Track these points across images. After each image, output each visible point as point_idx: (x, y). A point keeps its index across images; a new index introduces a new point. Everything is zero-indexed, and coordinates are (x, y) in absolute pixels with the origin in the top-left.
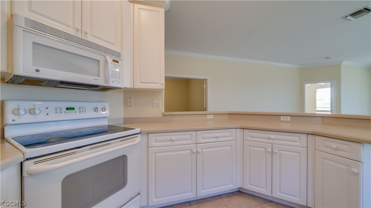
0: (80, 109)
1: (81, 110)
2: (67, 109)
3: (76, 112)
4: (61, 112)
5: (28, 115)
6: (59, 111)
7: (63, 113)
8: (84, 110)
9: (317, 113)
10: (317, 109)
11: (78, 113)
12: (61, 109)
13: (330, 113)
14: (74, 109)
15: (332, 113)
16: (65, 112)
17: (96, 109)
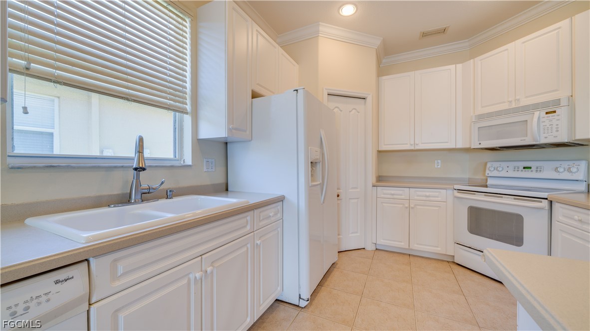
0: (537, 168)
1: (539, 170)
2: (524, 168)
3: (532, 171)
4: (518, 171)
5: (495, 171)
6: (516, 169)
7: (520, 172)
8: (542, 170)
11: (534, 172)
12: (518, 168)
14: (530, 168)
16: (522, 171)
17: (556, 170)
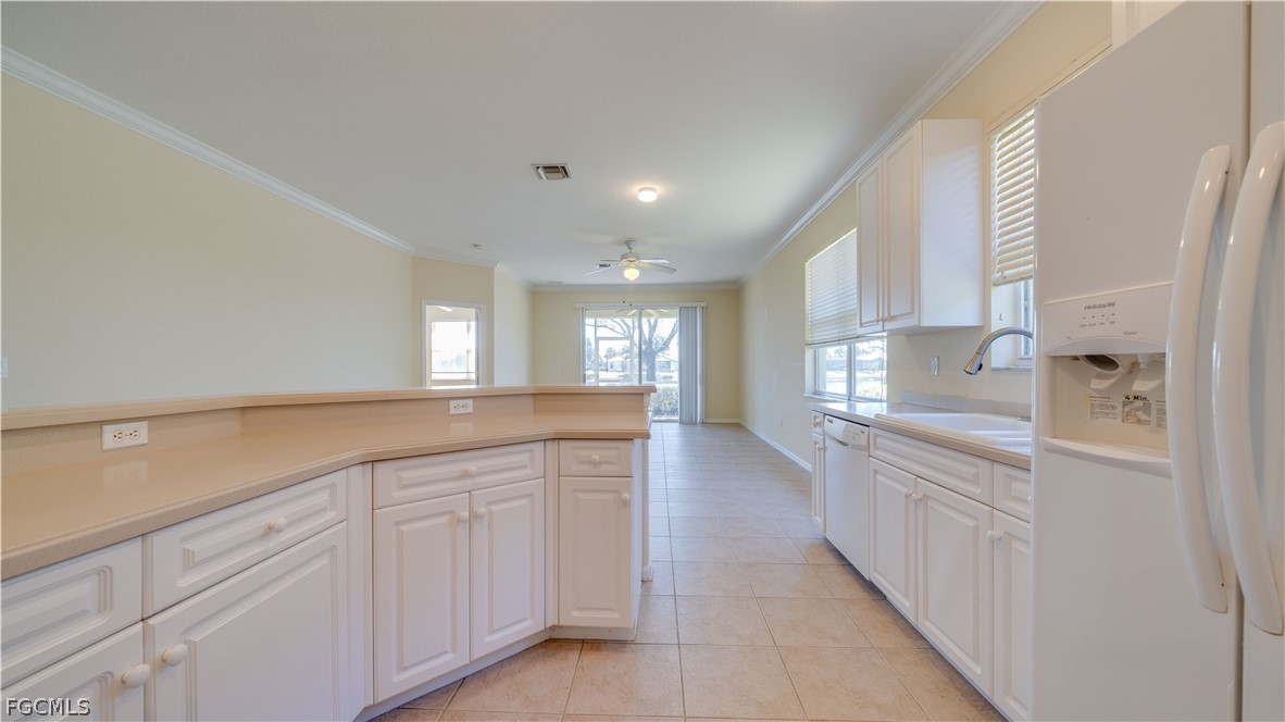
9: (434, 388)
10: (434, 377)
13: (474, 387)
15: (480, 386)
